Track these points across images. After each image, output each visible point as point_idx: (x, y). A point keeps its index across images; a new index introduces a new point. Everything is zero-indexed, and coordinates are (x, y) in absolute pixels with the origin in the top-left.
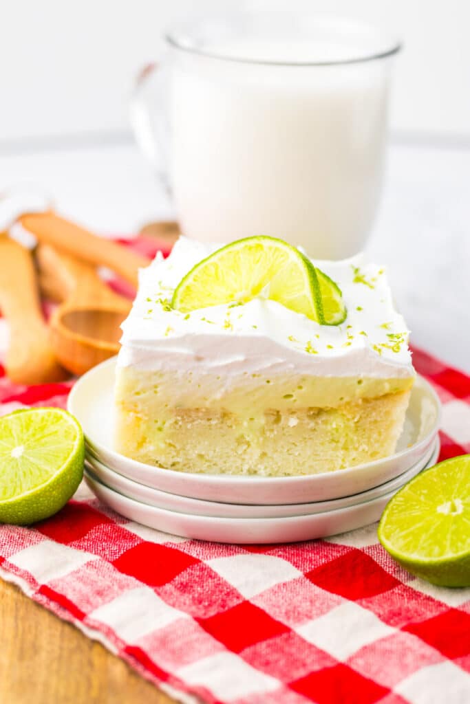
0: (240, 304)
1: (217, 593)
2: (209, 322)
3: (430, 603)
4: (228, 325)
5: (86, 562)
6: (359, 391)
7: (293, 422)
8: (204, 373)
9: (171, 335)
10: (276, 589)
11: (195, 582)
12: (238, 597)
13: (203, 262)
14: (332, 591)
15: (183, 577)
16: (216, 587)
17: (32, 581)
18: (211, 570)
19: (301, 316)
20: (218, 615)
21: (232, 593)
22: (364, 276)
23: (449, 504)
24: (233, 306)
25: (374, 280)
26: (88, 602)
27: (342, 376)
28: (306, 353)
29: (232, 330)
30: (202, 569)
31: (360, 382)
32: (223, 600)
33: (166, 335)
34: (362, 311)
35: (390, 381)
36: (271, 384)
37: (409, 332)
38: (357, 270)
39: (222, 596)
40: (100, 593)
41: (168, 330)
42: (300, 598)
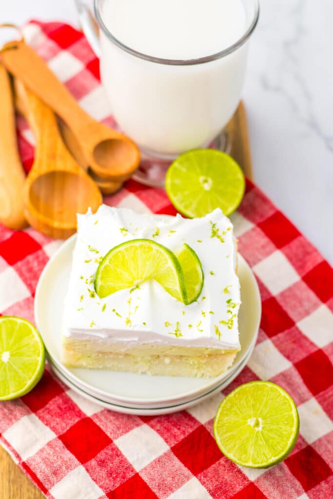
0: (137, 287)
1: (121, 468)
2: (117, 314)
3: (240, 476)
4: (128, 321)
5: (47, 442)
6: (206, 352)
7: (167, 361)
8: (115, 342)
9: (94, 327)
10: (154, 464)
11: (109, 459)
12: (132, 471)
14: (186, 466)
15: (101, 455)
16: (120, 463)
17: (18, 457)
18: (118, 449)
19: (174, 299)
20: (121, 485)
21: (129, 468)
22: (218, 230)
23: (255, 419)
24: (132, 290)
25: (224, 233)
26: (49, 481)
27: (198, 346)
28: (175, 336)
29: (130, 326)
30: (113, 450)
31: (207, 349)
32: (124, 473)
33: (91, 326)
34: (213, 276)
35: (225, 350)
36: (154, 347)
38: (214, 226)
39: (123, 469)
40: (55, 473)
41: (92, 324)
42: (166, 473)
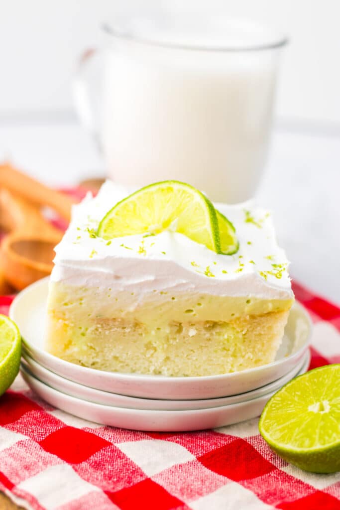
0: (153, 235)
1: (125, 471)
2: (127, 248)
3: (300, 485)
4: (142, 251)
5: (17, 441)
6: (247, 308)
7: (192, 332)
8: (122, 289)
9: (95, 257)
10: (173, 470)
11: (107, 461)
12: (141, 476)
13: (124, 200)
14: (220, 473)
15: (96, 457)
16: (124, 466)
18: (120, 452)
19: (203, 246)
20: (124, 489)
21: (137, 471)
22: (253, 218)
23: (318, 404)
24: (147, 236)
25: (262, 221)
26: (17, 475)
27: (234, 296)
28: (205, 275)
29: (145, 255)
30: (113, 451)
31: (248, 302)
32: (129, 477)
33: (91, 257)
34: (251, 245)
35: (273, 301)
36: (175, 300)
37: (289, 263)
38: (248, 213)
39: (128, 474)
40: (27, 468)
41: (93, 253)
42: (193, 478)
